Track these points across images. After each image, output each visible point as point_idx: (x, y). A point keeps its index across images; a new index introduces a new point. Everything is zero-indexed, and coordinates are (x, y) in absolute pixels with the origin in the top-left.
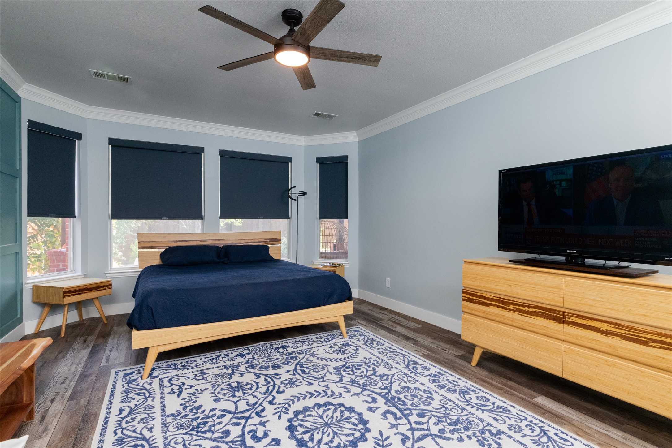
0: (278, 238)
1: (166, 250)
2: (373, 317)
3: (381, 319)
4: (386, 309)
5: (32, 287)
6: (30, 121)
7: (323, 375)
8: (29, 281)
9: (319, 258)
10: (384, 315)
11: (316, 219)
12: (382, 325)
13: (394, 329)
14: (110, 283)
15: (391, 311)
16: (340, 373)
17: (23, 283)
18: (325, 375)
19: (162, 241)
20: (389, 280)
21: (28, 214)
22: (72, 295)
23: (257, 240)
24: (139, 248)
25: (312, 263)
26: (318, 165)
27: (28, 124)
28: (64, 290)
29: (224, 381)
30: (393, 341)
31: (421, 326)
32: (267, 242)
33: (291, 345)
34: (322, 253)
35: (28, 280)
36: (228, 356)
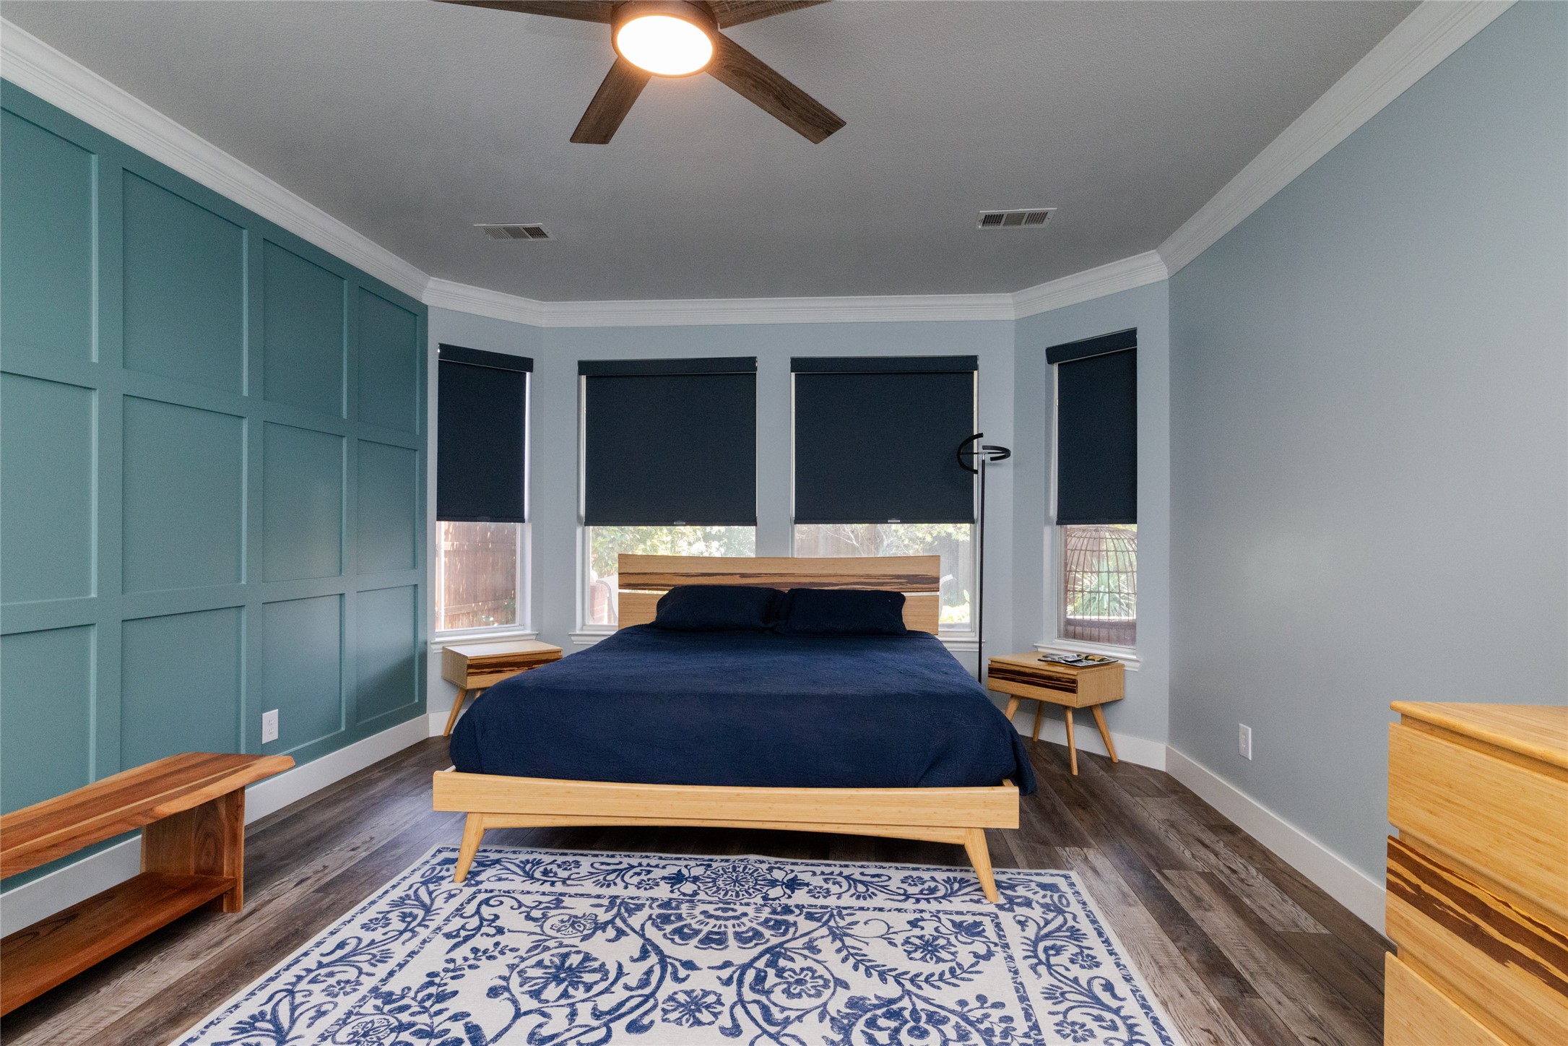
0: (932, 573)
1: (670, 591)
2: (1152, 852)
3: (1179, 866)
4: (1232, 830)
5: (441, 651)
6: (442, 346)
7: (793, 1015)
8: (437, 640)
9: (1059, 637)
10: (1203, 852)
11: (1048, 521)
12: (1162, 887)
13: (1193, 915)
14: (559, 654)
15: (1249, 841)
16: (851, 1025)
17: (428, 643)
18: (799, 1018)
19: (662, 574)
20: (1247, 733)
21: (438, 516)
22: (481, 672)
23: (875, 577)
24: (621, 586)
25: (1035, 649)
26: (1055, 368)
27: (439, 351)
28: (468, 662)
29: (566, 942)
30: (1147, 960)
31: (1325, 931)
32: (901, 583)
33: (818, 881)
34: (1069, 622)
35: (437, 637)
36: (649, 872)
